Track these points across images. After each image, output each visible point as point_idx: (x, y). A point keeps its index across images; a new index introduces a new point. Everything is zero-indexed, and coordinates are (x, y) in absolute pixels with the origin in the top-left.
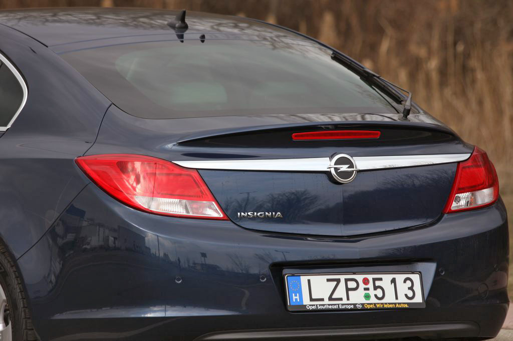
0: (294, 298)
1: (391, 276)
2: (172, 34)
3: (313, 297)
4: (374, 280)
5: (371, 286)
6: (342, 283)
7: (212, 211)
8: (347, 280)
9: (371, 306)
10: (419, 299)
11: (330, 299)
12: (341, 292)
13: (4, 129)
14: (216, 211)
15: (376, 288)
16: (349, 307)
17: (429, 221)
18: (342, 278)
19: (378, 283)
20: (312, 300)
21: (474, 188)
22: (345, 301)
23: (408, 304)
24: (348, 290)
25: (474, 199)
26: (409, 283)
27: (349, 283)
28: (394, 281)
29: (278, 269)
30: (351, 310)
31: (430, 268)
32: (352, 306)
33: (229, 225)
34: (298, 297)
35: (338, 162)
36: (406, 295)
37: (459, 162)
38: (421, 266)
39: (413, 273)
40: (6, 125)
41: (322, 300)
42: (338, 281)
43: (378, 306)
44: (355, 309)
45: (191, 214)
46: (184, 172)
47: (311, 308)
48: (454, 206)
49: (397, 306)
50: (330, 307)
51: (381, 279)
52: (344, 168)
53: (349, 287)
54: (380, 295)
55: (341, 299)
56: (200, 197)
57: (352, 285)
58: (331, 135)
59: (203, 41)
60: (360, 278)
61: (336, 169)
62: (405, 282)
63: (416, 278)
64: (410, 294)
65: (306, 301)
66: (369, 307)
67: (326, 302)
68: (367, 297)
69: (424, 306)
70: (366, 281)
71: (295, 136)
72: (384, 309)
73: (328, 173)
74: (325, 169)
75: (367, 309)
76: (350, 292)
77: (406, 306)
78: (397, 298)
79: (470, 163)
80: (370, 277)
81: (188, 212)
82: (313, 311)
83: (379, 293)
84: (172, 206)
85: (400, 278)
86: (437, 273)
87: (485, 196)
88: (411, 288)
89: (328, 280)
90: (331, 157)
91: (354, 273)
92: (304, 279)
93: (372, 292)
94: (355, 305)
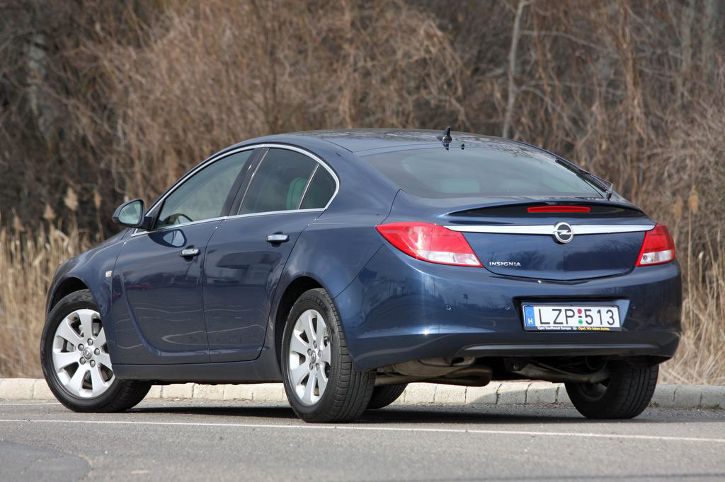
0: (529, 321)
1: (597, 309)
2: (440, 144)
3: (543, 321)
4: (586, 310)
5: (583, 314)
6: (563, 312)
7: (472, 260)
8: (566, 310)
9: (584, 329)
10: (617, 325)
11: (555, 323)
12: (562, 318)
13: (322, 210)
14: (474, 261)
15: (587, 316)
16: (568, 329)
17: (627, 270)
18: (563, 308)
19: (588, 313)
20: (542, 323)
21: (658, 249)
22: (565, 324)
23: (609, 328)
24: (567, 317)
25: (657, 257)
26: (610, 314)
27: (568, 312)
28: (599, 312)
29: (519, 301)
30: (569, 331)
31: (625, 304)
32: (570, 329)
33: (483, 271)
34: (532, 321)
35: (561, 228)
36: (608, 322)
37: (646, 231)
38: (619, 302)
39: (613, 306)
40: (324, 207)
41: (549, 323)
42: (560, 310)
43: (588, 329)
44: (572, 331)
45: (457, 262)
46: (452, 234)
47: (541, 329)
48: (642, 262)
49: (602, 329)
50: (554, 328)
51: (590, 310)
52: (564, 232)
53: (568, 315)
54: (590, 321)
55: (562, 323)
56: (463, 251)
57: (570, 313)
58: (555, 209)
59: (463, 149)
60: (575, 309)
61: (559, 233)
62: (607, 312)
63: (615, 310)
64: (611, 321)
65: (538, 324)
66: (582, 329)
67: (552, 324)
68: (581, 322)
69: (620, 330)
70: (580, 311)
71: (531, 210)
72: (592, 331)
73: (552, 236)
74: (551, 233)
75: (580, 331)
76: (568, 319)
77: (608, 329)
78: (601, 324)
79: (654, 232)
80: (583, 309)
81: (455, 261)
82: (543, 331)
83: (589, 320)
84: (446, 257)
85: (604, 310)
86: (630, 308)
87: (665, 255)
88: (612, 317)
89: (553, 310)
90: (555, 225)
91: (571, 306)
92: (536, 309)
93: (584, 319)
94: (571, 327)
